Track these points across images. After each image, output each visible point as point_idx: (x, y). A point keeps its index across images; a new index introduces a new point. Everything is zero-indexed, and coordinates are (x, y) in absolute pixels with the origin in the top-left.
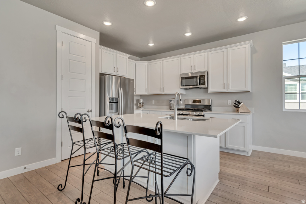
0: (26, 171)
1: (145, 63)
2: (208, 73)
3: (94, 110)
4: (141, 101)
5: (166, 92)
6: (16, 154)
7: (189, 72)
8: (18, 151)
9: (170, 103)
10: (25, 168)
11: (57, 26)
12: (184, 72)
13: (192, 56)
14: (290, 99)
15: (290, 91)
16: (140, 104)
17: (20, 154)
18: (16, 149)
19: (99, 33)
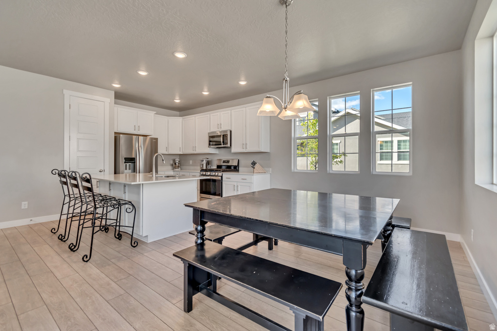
0: (32, 223)
1: (179, 119)
2: (231, 131)
3: (107, 170)
4: (177, 161)
5: (198, 151)
6: (23, 208)
7: (218, 131)
8: (25, 205)
9: (202, 163)
10: (31, 220)
11: (64, 90)
12: (212, 130)
13: (218, 113)
14: (404, 160)
15: (403, 149)
16: (175, 164)
17: (26, 207)
18: (23, 203)
19: (114, 92)
